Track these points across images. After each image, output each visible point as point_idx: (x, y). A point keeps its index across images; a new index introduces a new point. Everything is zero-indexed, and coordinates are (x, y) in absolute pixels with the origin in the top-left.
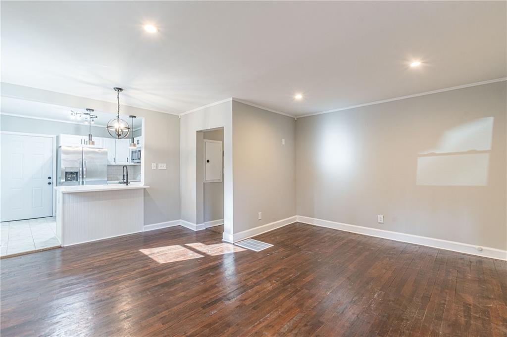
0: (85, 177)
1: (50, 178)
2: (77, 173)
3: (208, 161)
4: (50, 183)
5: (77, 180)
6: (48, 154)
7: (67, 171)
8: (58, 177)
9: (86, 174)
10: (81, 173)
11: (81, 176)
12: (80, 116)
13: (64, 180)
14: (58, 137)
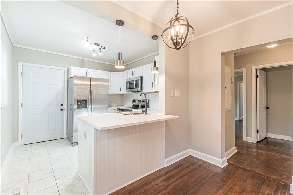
0: (92, 104)
1: (62, 105)
2: (86, 101)
3: (225, 88)
4: (62, 110)
5: (86, 107)
6: (60, 84)
7: (79, 98)
8: (69, 104)
9: (93, 101)
10: (89, 100)
11: (89, 104)
12: (92, 46)
13: (76, 107)
14: (68, 70)
